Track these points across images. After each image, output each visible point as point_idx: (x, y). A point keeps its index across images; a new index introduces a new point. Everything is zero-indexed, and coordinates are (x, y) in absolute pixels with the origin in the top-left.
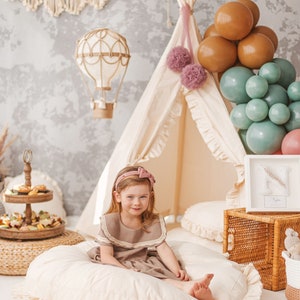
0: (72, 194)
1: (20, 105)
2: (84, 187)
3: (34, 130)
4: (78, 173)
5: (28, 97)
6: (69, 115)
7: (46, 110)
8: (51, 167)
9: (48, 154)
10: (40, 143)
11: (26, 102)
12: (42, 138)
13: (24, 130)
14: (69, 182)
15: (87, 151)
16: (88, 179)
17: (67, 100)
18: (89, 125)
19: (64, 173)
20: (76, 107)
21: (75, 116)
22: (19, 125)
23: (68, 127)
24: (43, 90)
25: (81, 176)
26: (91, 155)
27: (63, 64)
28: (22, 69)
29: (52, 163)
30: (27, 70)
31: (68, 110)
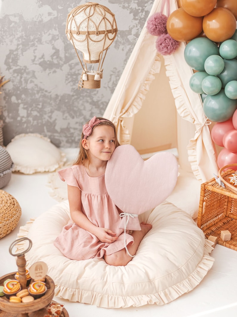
0: (59, 130)
1: (11, 52)
2: (69, 124)
3: (25, 75)
4: (64, 112)
5: (18, 45)
6: (55, 62)
7: (35, 57)
8: (40, 107)
9: (37, 96)
10: (30, 86)
11: (17, 50)
12: (32, 82)
13: (16, 75)
14: (56, 120)
15: (72, 94)
16: (73, 118)
17: (54, 48)
18: (73, 70)
19: (52, 112)
20: (62, 55)
21: (61, 62)
22: (11, 71)
23: (55, 72)
24: (32, 38)
25: (67, 115)
26: (76, 97)
27: (50, 14)
28: (12, 18)
29: (41, 104)
30: (17, 19)
31: (55, 57)
